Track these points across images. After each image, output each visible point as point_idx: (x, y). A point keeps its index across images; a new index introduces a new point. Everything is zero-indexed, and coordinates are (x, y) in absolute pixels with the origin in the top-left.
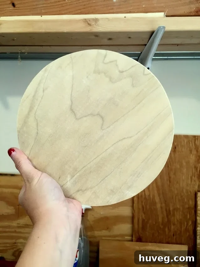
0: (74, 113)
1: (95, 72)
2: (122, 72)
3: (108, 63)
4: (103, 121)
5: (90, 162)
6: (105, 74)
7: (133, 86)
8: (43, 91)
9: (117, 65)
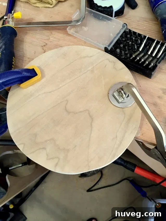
0: (90, 115)
1: (68, 151)
2: (43, 148)
3: (55, 158)
4: (66, 107)
5: (80, 76)
6: (59, 148)
7: (36, 135)
8: (116, 137)
9: (47, 155)
